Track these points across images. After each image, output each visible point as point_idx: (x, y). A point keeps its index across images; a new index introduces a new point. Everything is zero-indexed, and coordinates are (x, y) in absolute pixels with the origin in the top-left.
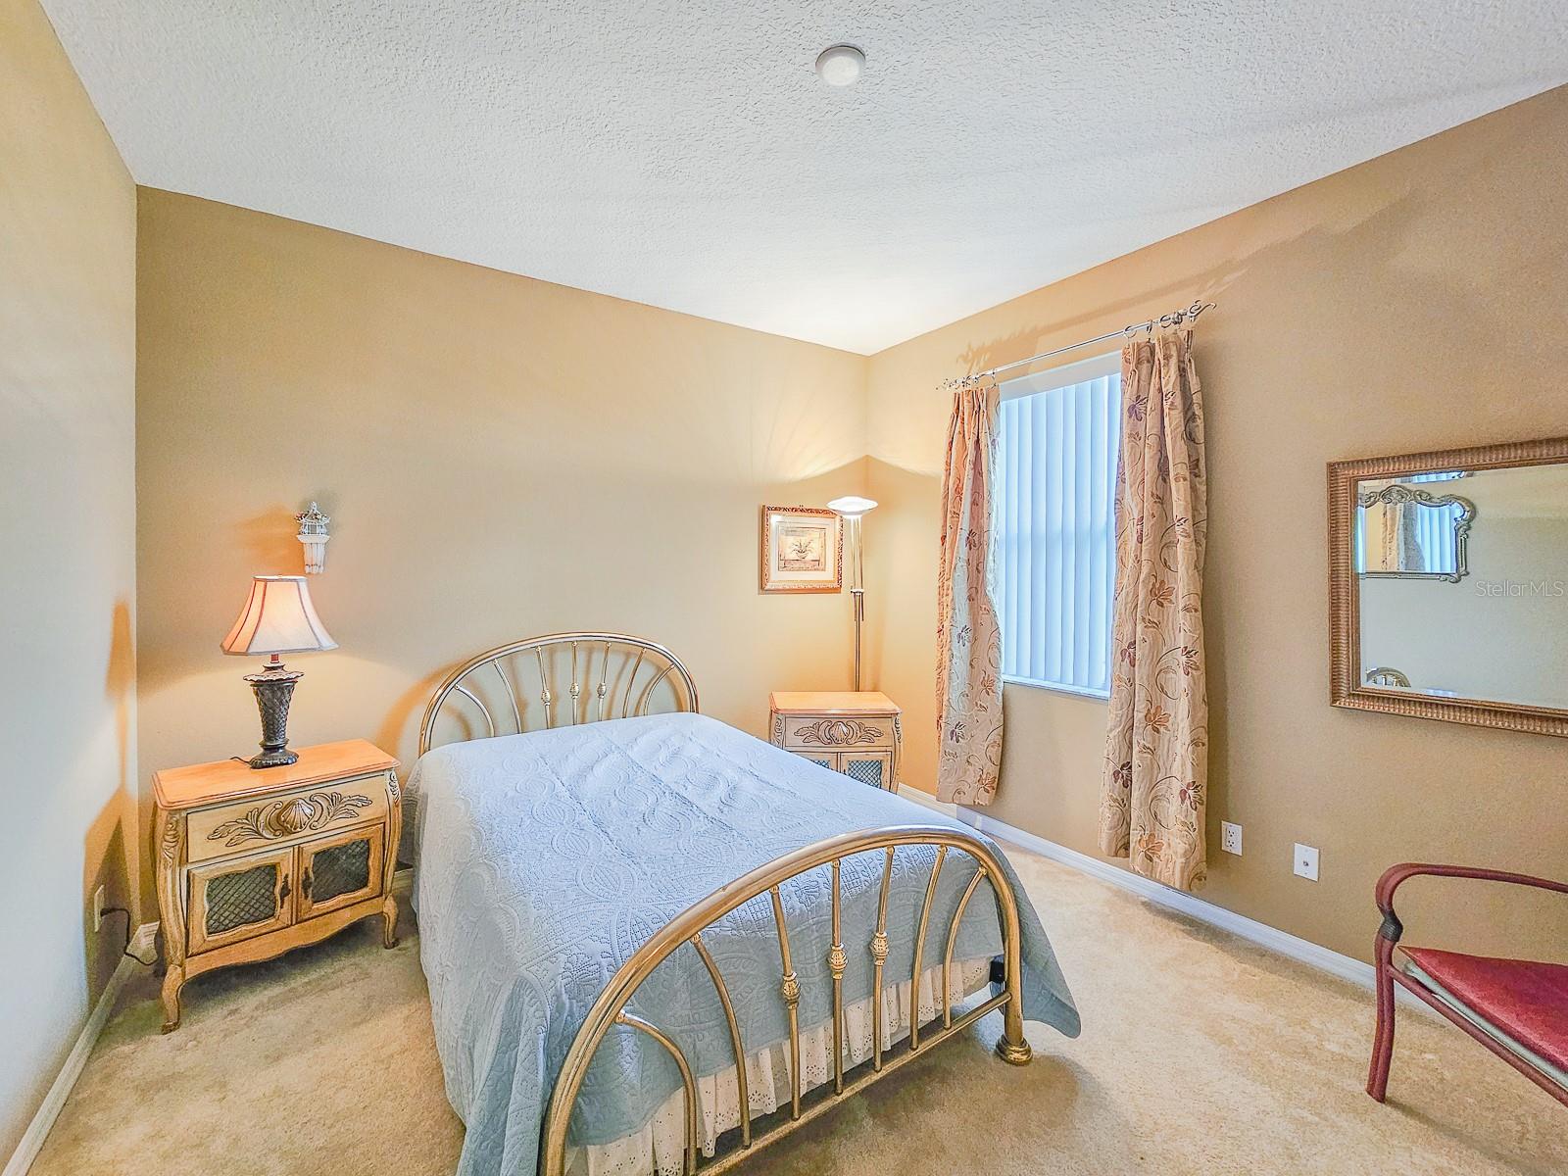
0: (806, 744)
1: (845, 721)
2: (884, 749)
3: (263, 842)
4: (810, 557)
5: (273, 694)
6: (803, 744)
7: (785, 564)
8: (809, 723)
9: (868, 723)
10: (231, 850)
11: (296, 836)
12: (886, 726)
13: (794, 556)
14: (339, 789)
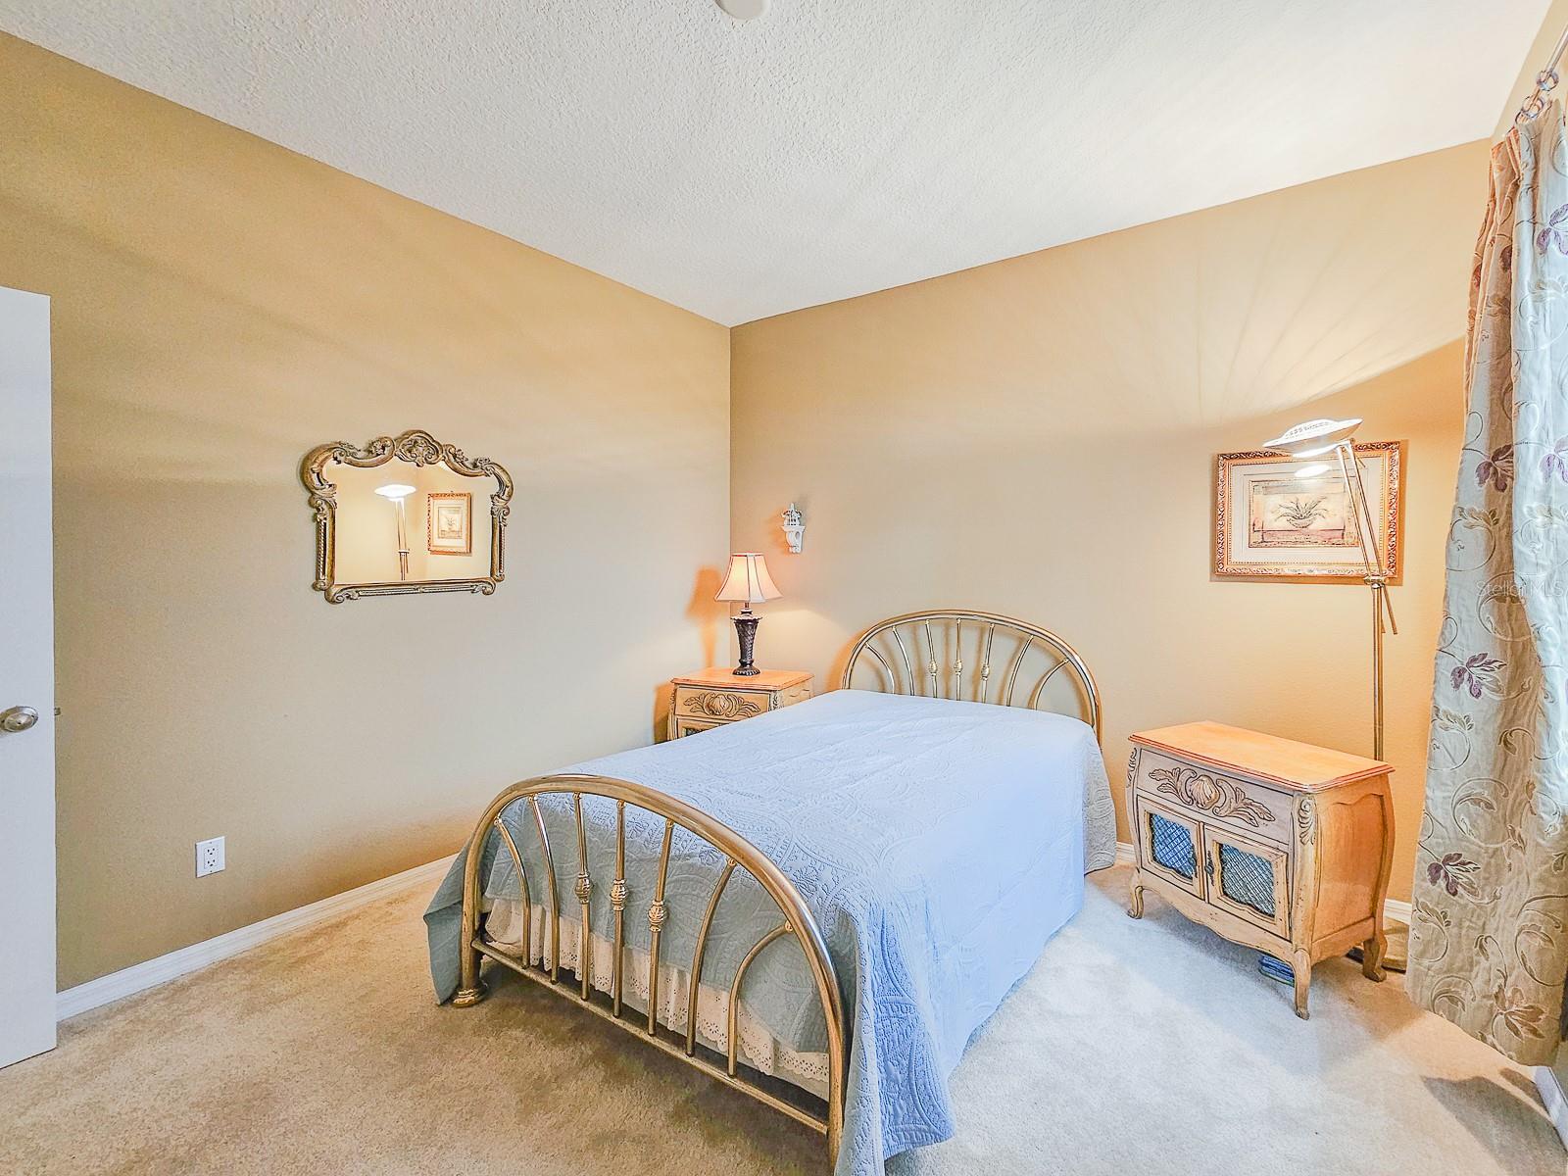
0: (1161, 794)
1: (1215, 777)
2: (1275, 844)
3: (704, 715)
4: (1318, 524)
5: (746, 627)
6: (1156, 792)
7: (1262, 537)
8: (1169, 765)
9: (1253, 793)
10: (692, 714)
11: (716, 717)
12: (1281, 807)
13: (1283, 523)
14: (743, 695)
